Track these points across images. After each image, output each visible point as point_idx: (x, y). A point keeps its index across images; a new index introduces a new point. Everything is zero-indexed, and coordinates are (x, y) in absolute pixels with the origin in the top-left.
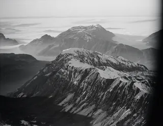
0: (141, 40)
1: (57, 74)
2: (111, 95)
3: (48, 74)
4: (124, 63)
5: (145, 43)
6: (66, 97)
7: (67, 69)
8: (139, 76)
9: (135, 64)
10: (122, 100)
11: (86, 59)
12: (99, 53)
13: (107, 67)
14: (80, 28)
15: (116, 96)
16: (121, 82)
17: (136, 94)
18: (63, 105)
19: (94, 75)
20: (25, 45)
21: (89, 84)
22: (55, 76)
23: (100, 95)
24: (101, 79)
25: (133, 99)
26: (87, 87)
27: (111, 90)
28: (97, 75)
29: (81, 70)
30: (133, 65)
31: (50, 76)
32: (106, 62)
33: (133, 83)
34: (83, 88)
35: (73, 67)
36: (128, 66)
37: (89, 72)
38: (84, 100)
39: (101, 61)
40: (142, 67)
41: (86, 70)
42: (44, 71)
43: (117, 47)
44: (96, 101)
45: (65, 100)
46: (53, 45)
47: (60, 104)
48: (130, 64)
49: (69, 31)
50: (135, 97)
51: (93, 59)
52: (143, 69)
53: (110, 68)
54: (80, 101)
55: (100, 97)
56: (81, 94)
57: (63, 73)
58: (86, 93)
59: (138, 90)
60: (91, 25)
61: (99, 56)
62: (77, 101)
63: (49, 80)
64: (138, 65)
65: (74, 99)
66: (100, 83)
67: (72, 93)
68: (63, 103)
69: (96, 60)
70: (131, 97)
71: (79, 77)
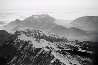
0: (69, 23)
1: (12, 43)
2: (37, 59)
3: (8, 43)
4: (54, 36)
5: (71, 24)
6: (13, 59)
7: (17, 41)
8: (61, 45)
9: (60, 37)
10: (43, 63)
11: (32, 34)
12: (40, 30)
13: (42, 39)
14: (37, 16)
15: (40, 60)
16: (44, 50)
17: (52, 60)
18: (10, 64)
19: (30, 45)
20: (6, 24)
21: (26, 51)
22: (10, 45)
23: (31, 59)
24: (33, 48)
25: (50, 63)
26: (25, 53)
27: (38, 56)
28: (31, 46)
29: (23, 42)
30: (59, 38)
31: (9, 44)
32: (43, 36)
33: (51, 51)
34: (22, 53)
35: (20, 39)
36: (56, 38)
37: (28, 43)
38: (22, 62)
39: (40, 35)
40: (65, 39)
41: (26, 42)
42: (7, 41)
43: (55, 27)
44: (28, 63)
45: (12, 61)
46: (20, 25)
47: (8, 63)
48: (57, 37)
49: (30, 17)
50: (51, 61)
51: (36, 34)
52: (64, 40)
53: (44, 40)
54: (20, 62)
55: (31, 60)
56: (21, 57)
57: (15, 43)
58: (24, 57)
59: (53, 57)
60: (43, 14)
61: (40, 32)
62: (18, 62)
63: (7, 47)
64: (62, 37)
65: (17, 60)
66: (32, 50)
67: (16, 56)
68: (10, 62)
69: (37, 34)
70: (49, 61)
71: (21, 47)
